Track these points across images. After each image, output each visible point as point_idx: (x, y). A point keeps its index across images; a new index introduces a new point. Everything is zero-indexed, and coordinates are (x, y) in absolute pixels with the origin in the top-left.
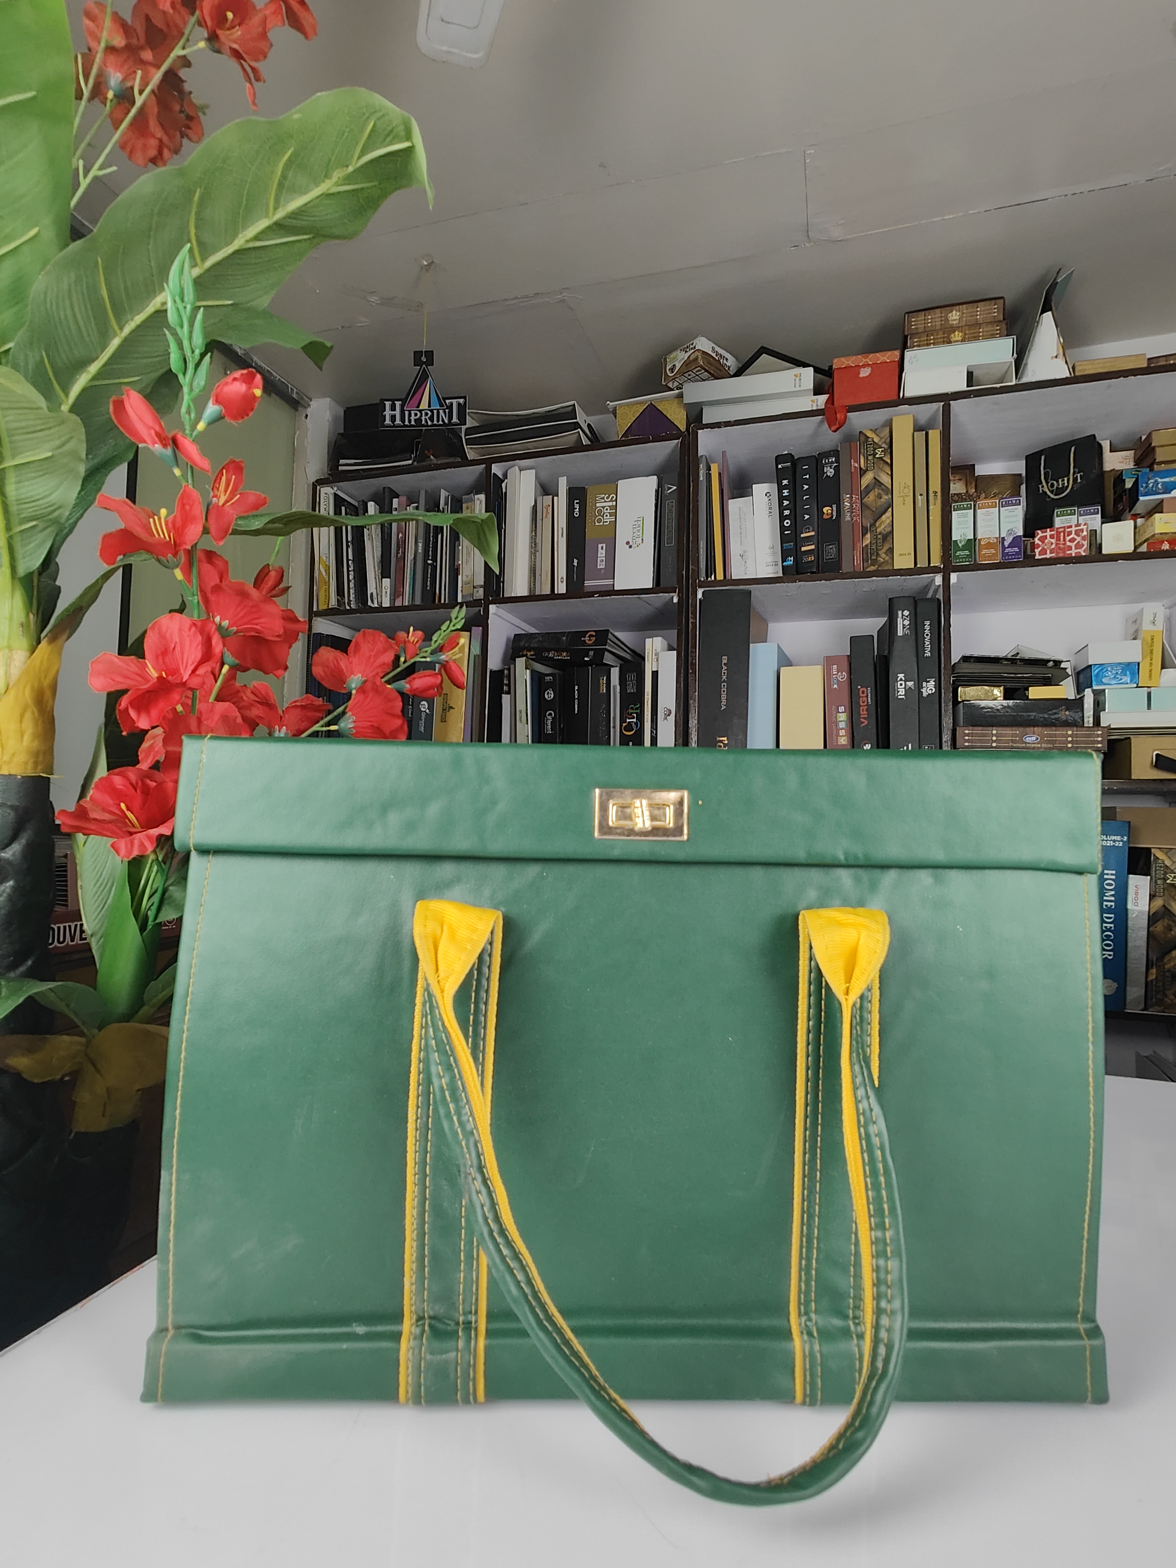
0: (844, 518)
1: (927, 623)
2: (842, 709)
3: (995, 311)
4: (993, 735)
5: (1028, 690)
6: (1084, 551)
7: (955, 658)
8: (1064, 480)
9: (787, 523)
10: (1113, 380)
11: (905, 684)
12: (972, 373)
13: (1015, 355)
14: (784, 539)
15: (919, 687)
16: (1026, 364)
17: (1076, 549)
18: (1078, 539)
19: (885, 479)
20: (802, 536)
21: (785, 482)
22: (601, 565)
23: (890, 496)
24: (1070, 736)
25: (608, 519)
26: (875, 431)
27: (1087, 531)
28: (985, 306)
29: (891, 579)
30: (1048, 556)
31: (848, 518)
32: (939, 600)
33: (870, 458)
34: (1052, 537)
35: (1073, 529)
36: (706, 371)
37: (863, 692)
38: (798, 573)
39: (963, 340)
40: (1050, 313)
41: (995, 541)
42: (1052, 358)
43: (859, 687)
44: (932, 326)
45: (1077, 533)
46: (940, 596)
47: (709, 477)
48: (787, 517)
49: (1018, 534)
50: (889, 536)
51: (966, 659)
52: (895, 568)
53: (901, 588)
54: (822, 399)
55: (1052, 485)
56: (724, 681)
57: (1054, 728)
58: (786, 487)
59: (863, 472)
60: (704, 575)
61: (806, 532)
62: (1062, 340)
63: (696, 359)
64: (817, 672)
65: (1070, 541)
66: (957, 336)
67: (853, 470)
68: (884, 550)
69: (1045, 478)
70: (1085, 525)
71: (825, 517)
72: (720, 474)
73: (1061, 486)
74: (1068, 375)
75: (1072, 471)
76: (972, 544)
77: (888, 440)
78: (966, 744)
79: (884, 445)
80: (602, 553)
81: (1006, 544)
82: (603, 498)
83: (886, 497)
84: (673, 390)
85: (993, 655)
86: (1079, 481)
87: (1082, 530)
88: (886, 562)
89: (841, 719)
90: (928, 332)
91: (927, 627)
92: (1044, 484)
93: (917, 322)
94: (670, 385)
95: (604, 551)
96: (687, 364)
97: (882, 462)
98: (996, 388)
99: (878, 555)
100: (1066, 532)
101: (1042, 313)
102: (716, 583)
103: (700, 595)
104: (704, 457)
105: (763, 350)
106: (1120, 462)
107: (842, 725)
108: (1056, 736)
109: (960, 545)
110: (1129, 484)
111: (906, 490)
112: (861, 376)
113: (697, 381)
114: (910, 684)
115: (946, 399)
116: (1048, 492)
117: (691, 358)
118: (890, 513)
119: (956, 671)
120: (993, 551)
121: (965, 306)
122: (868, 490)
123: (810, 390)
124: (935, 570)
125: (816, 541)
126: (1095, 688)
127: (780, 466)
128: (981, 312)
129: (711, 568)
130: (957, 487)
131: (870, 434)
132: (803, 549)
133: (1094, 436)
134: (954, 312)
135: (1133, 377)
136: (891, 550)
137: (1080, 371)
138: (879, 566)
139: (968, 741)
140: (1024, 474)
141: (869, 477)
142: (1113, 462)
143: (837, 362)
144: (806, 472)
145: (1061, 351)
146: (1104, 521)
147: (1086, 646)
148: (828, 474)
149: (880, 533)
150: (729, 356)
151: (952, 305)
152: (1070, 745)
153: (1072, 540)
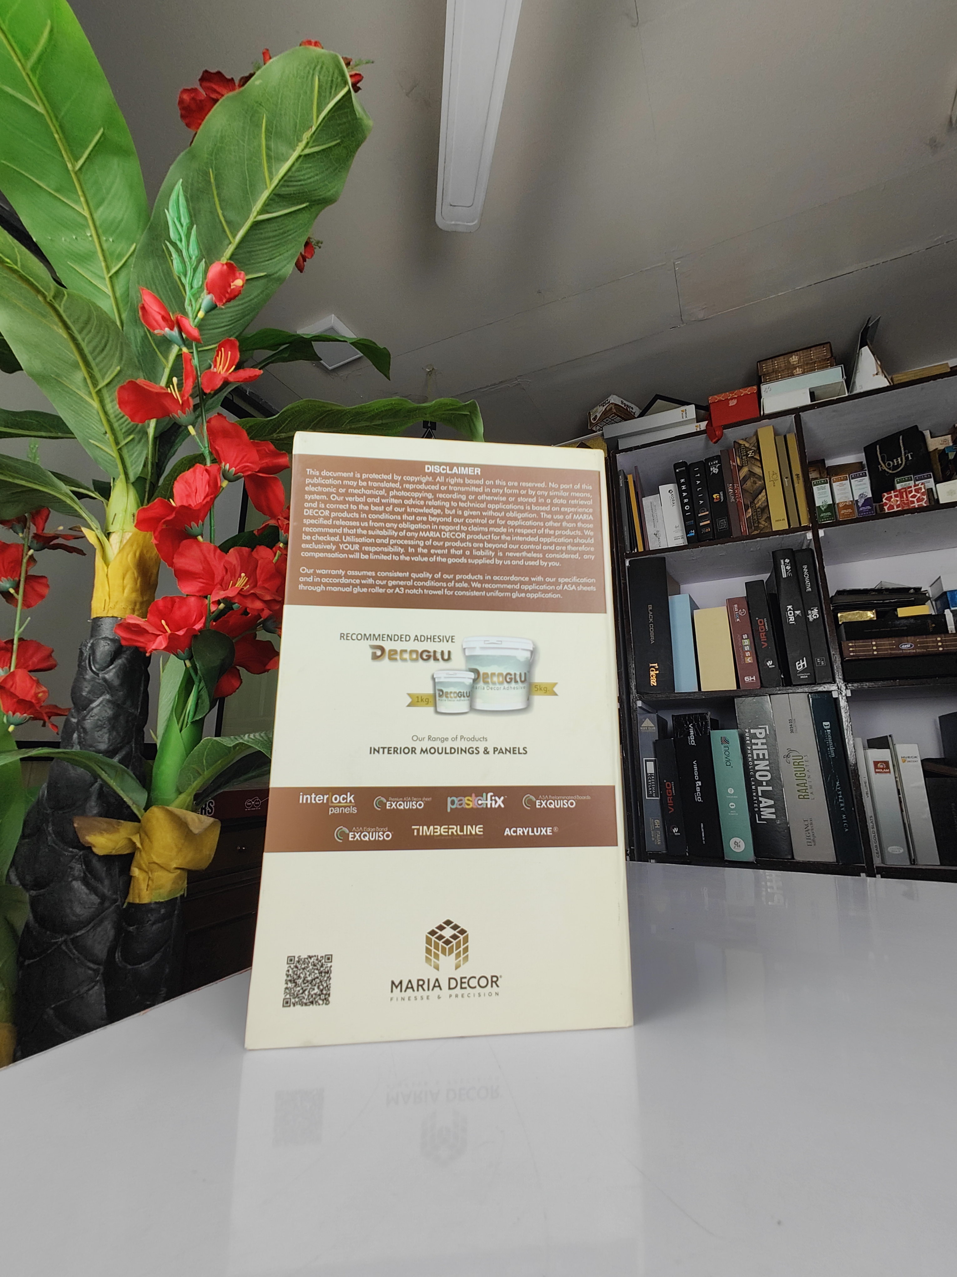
0: (730, 500)
1: (805, 567)
2: (745, 636)
3: (824, 352)
4: (873, 646)
5: (897, 611)
6: (925, 503)
7: (832, 593)
8: (897, 460)
9: (687, 508)
10: (925, 383)
11: (794, 613)
12: (813, 393)
13: (845, 377)
14: (685, 519)
15: (805, 614)
16: (854, 382)
17: (918, 502)
18: (919, 495)
19: (758, 471)
20: (699, 515)
21: (682, 480)
23: (763, 482)
24: (940, 641)
26: (745, 440)
27: (925, 488)
28: (816, 350)
29: (772, 539)
30: (896, 509)
31: (733, 500)
32: (811, 550)
33: (744, 458)
34: (896, 496)
35: (913, 489)
36: (618, 416)
37: (761, 622)
38: (699, 541)
39: (804, 373)
40: (867, 347)
41: (851, 503)
42: (874, 375)
44: (778, 367)
45: (917, 491)
46: (813, 547)
47: (626, 483)
48: (686, 504)
49: (868, 497)
50: (766, 508)
51: (839, 593)
52: (773, 530)
53: (780, 546)
54: (703, 425)
55: (889, 464)
56: (651, 623)
57: (925, 636)
58: (683, 484)
59: (740, 468)
60: (629, 549)
61: (702, 513)
62: (879, 363)
63: (611, 409)
64: (723, 612)
65: (912, 497)
66: (799, 371)
67: (732, 467)
68: (763, 519)
69: (882, 460)
70: (922, 485)
71: (715, 501)
72: (634, 482)
73: (896, 464)
74: (888, 384)
75: (903, 452)
76: (832, 507)
77: (756, 445)
78: (852, 654)
79: (753, 448)
81: (860, 504)
83: (760, 483)
84: (596, 432)
85: (862, 588)
86: (910, 458)
87: (921, 489)
88: (765, 527)
89: (746, 644)
90: (775, 371)
91: (805, 570)
92: (882, 464)
93: (766, 367)
94: (594, 429)
96: (605, 413)
97: (753, 460)
98: (834, 400)
99: (759, 523)
100: (907, 490)
101: (861, 347)
102: (639, 554)
103: (627, 564)
104: (622, 471)
105: (658, 397)
106: (941, 444)
107: (747, 648)
108: (927, 642)
109: (823, 509)
110: (952, 456)
111: (775, 476)
112: (730, 405)
113: (613, 423)
114: (798, 612)
115: (796, 412)
116: (887, 470)
117: (607, 409)
118: (765, 493)
119: (833, 602)
120: (850, 511)
121: (801, 352)
122: (745, 479)
123: (694, 419)
124: (806, 529)
125: (710, 517)
126: (952, 609)
127: (677, 471)
128: (814, 354)
129: (634, 544)
130: (812, 475)
131: (741, 442)
132: (701, 524)
133: (916, 426)
134: (794, 357)
135: (940, 379)
136: (769, 518)
137: (898, 381)
138: (761, 530)
139: (852, 651)
140: (865, 462)
141: (745, 470)
142: (935, 444)
143: (711, 399)
144: (697, 472)
145: (880, 370)
146: (936, 482)
147: (940, 577)
148: (714, 472)
149: (759, 508)
150: (633, 406)
151: (791, 353)
152: (941, 649)
153: (914, 496)
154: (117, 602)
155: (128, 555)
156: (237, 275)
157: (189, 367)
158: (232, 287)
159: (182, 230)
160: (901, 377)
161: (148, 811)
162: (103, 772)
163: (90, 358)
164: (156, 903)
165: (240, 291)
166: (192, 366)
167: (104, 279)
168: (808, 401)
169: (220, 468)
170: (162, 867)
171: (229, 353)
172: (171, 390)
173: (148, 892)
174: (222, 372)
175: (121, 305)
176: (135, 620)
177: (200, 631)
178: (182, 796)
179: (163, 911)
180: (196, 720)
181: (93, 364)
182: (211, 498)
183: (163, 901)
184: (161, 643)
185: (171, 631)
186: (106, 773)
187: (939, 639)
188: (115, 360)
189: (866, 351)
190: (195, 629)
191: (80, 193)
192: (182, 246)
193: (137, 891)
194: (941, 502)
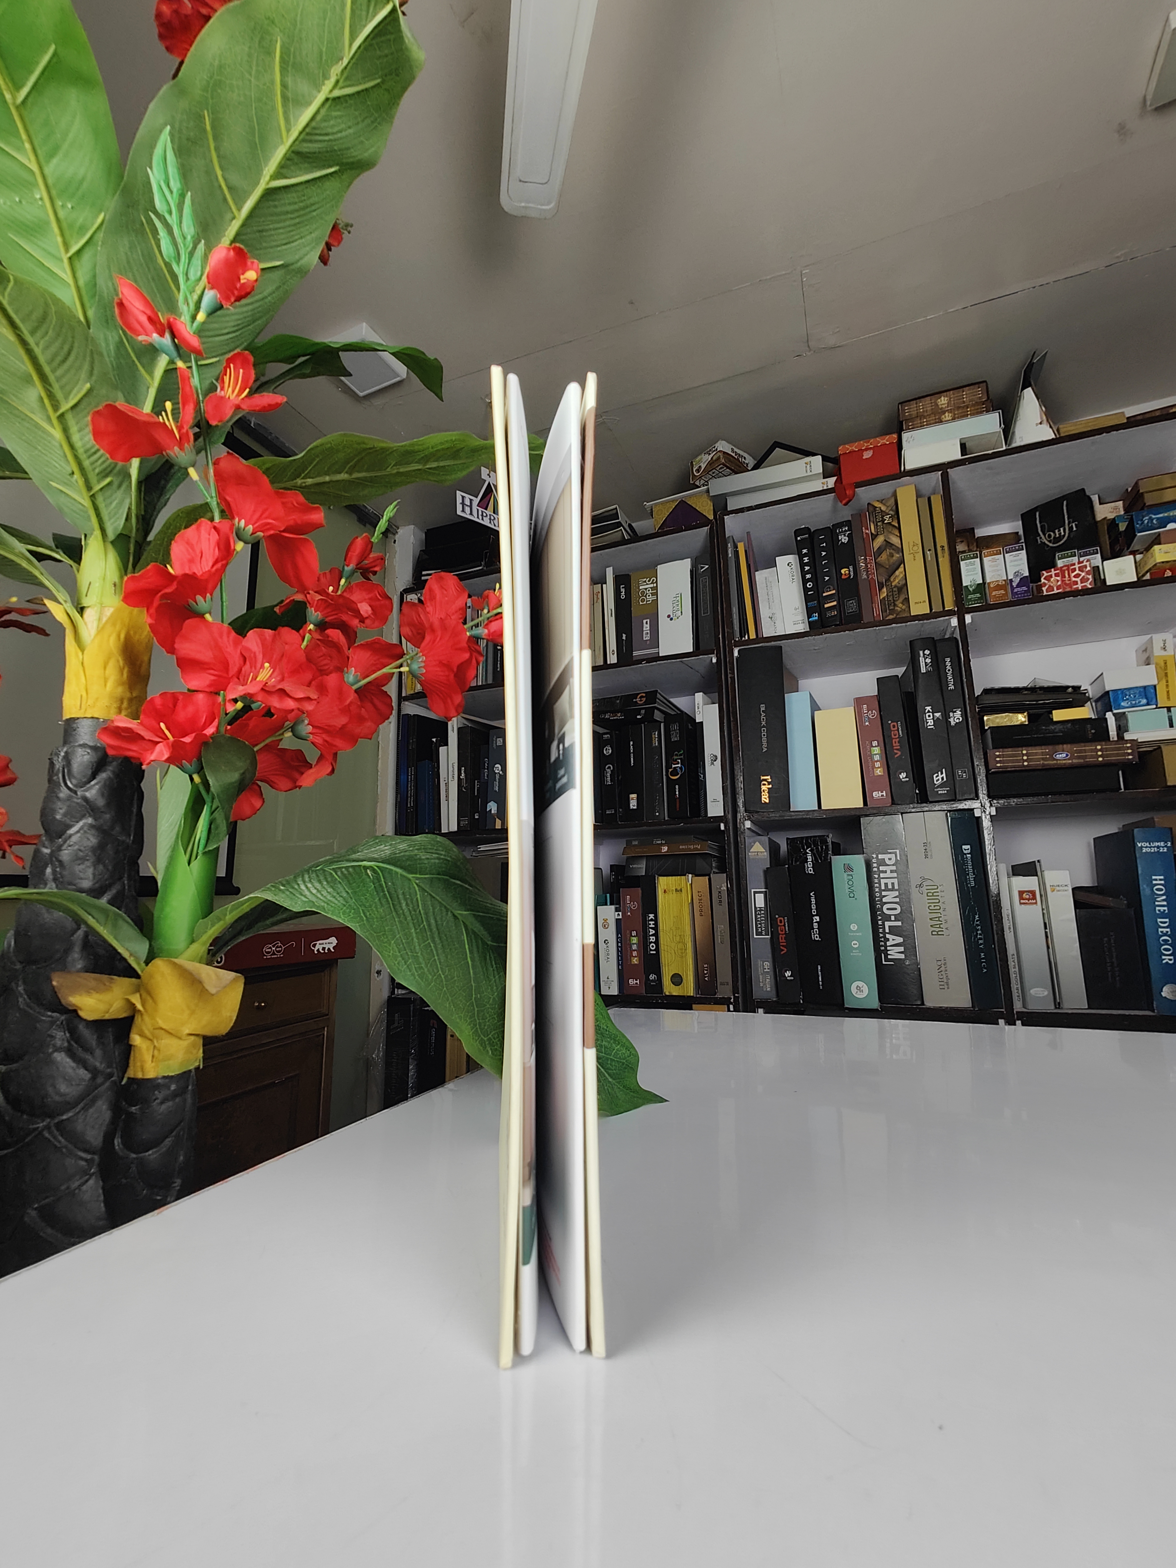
0: (861, 576)
1: (948, 660)
2: (875, 743)
3: (979, 393)
4: (1023, 755)
5: (1052, 714)
6: (1090, 584)
7: (978, 692)
8: (1059, 530)
9: (809, 585)
10: (1097, 437)
11: (933, 715)
12: (965, 444)
13: (1003, 426)
14: (807, 599)
15: (946, 717)
16: (1013, 433)
17: (1082, 583)
18: (1083, 574)
19: (895, 540)
20: (824, 595)
21: (805, 551)
22: (646, 637)
23: (901, 554)
24: (1100, 750)
25: (650, 598)
26: (881, 501)
27: (1090, 566)
28: (969, 390)
29: (910, 625)
30: (1056, 591)
31: (864, 576)
32: (956, 639)
33: (879, 524)
34: (1056, 575)
35: (1077, 566)
36: (728, 467)
37: (894, 726)
38: (823, 627)
39: (954, 419)
40: (1030, 389)
41: (1004, 582)
42: (1037, 425)
43: (890, 722)
44: (923, 411)
45: (1081, 569)
46: (957, 635)
47: (736, 553)
48: (809, 580)
49: (1025, 575)
50: (903, 587)
51: (986, 691)
52: (912, 614)
53: (918, 634)
54: (831, 482)
55: (1050, 536)
56: (764, 726)
57: (1083, 744)
58: (806, 555)
59: (874, 537)
60: (738, 635)
61: (827, 592)
62: (1044, 409)
63: (719, 458)
64: (848, 715)
65: (1075, 577)
66: (948, 416)
67: (865, 536)
68: (901, 600)
69: (1042, 531)
70: (1087, 561)
71: (843, 577)
72: (746, 551)
73: (1057, 536)
74: (1054, 436)
75: (1067, 522)
76: (981, 587)
77: (894, 508)
78: (999, 765)
79: (891, 512)
80: (646, 627)
81: (1014, 584)
82: (645, 582)
83: (897, 556)
84: (700, 487)
85: (1013, 686)
86: (1075, 529)
87: (1086, 567)
88: (902, 611)
89: (875, 753)
90: (920, 416)
91: (948, 664)
92: (1042, 536)
93: (910, 410)
94: (697, 483)
95: (648, 626)
96: (711, 463)
97: (891, 527)
98: (988, 454)
99: (895, 605)
100: (1069, 568)
101: (1023, 389)
102: (750, 641)
103: (736, 654)
104: (731, 538)
105: (777, 445)
106: (1111, 512)
107: (877, 758)
108: (1085, 751)
109: (971, 589)
110: (1122, 527)
111: (915, 548)
112: (864, 458)
113: (721, 477)
114: (938, 715)
115: (943, 468)
116: (1047, 542)
117: (714, 458)
118: (903, 569)
119: (979, 703)
120: (1003, 592)
121: (951, 392)
122: (880, 551)
123: (820, 473)
124: (950, 613)
125: (837, 598)
126: (1115, 711)
127: (799, 538)
128: (967, 395)
129: (744, 629)
130: (960, 547)
131: (877, 504)
132: (826, 606)
133: (1083, 490)
134: (943, 398)
135: (1115, 432)
136: (907, 600)
137: (1065, 432)
138: (897, 615)
139: (1000, 762)
140: (1021, 533)
141: (880, 540)
142: (1104, 512)
143: (841, 450)
144: (823, 541)
145: (1044, 418)
146: (1104, 559)
147: (1102, 674)
148: (843, 541)
149: (895, 586)
150: (745, 455)
151: (940, 393)
152: (1100, 759)
153: (1077, 576)
154: (97, 699)
155: (110, 636)
156: (249, 263)
157: (188, 389)
158: (242, 281)
159: (172, 197)
160: (1068, 428)
161: (150, 964)
162: (90, 917)
163: (47, 369)
164: (164, 1077)
165: (254, 286)
166: (191, 387)
167: (61, 260)
168: (958, 456)
169: (234, 525)
170: (171, 1034)
171: (241, 371)
172: (163, 419)
173: (153, 1064)
174: (232, 397)
175: (86, 299)
176: (124, 722)
177: (212, 736)
178: (195, 946)
179: (173, 1087)
180: (209, 851)
181: (52, 378)
182: (223, 565)
183: (173, 1074)
184: (161, 752)
185: (173, 737)
186: (93, 917)
187: (1099, 747)
188: (83, 375)
189: (1029, 393)
190: (205, 735)
191: (24, 137)
192: (173, 220)
193: (139, 1064)
194: (1108, 583)
